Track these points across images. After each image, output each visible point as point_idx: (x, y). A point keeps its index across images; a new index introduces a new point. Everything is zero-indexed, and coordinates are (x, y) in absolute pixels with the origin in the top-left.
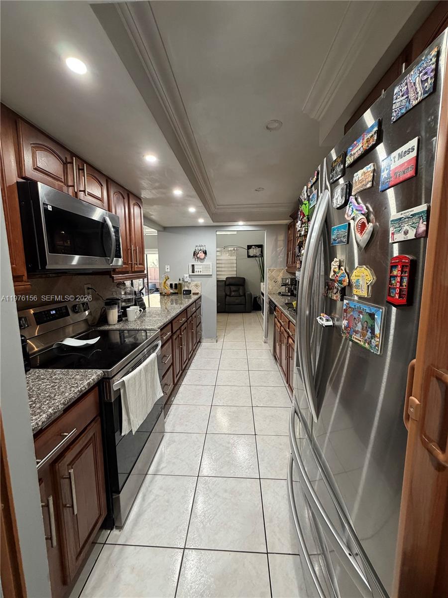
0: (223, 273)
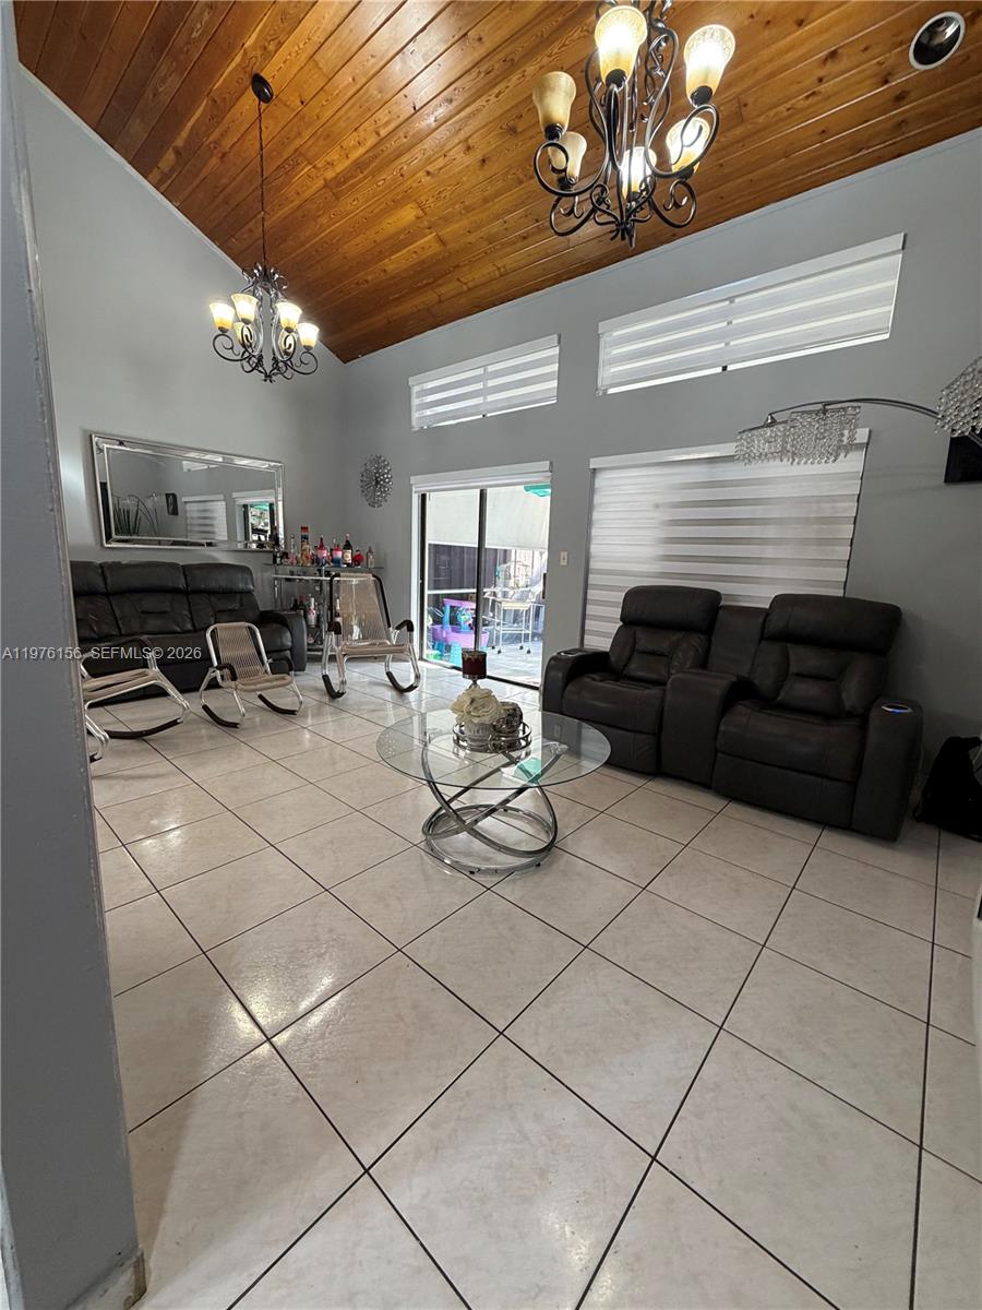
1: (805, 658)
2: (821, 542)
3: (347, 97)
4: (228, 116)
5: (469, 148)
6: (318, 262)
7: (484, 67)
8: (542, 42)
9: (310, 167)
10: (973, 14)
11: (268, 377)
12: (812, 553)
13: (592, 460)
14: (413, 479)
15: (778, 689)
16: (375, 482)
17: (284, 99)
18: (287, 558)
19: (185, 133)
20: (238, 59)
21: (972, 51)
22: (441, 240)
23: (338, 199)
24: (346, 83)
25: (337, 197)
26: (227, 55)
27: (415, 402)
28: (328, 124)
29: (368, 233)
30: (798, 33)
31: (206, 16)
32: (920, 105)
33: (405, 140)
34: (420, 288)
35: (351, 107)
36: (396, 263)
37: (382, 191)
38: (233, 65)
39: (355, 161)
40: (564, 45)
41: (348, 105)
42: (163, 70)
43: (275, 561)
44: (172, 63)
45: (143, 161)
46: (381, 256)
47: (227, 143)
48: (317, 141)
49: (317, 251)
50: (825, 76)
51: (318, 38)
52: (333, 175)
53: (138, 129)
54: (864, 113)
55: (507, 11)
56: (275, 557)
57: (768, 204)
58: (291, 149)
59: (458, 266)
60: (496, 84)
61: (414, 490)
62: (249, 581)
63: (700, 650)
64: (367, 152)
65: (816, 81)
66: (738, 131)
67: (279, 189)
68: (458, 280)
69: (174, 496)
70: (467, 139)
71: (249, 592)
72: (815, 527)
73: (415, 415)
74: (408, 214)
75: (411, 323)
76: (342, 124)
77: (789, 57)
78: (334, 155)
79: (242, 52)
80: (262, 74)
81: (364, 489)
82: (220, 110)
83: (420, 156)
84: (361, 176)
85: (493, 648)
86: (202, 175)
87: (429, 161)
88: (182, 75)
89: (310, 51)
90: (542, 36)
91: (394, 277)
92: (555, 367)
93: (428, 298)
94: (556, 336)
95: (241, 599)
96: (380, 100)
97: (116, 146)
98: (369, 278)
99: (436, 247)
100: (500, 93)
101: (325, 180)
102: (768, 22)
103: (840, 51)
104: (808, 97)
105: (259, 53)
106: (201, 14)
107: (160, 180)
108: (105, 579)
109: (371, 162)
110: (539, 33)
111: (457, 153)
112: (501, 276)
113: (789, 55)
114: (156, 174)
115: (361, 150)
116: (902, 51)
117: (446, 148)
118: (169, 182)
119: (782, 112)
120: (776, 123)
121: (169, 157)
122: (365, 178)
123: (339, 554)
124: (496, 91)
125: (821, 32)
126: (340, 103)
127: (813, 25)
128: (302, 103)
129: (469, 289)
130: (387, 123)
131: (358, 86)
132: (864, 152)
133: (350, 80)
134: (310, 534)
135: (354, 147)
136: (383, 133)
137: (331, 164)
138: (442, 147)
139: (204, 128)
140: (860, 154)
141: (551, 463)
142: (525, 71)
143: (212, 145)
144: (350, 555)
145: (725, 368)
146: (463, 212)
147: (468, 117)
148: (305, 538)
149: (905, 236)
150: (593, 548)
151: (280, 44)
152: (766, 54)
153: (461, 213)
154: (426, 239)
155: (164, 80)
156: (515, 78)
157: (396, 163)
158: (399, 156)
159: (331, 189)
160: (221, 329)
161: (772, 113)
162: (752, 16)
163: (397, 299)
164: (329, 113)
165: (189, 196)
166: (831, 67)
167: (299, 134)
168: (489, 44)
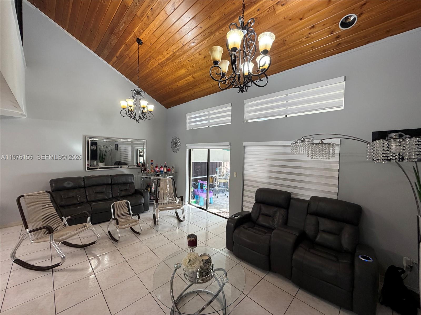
0: (307, 186)
1: (325, 224)
2: (327, 177)
3: (163, 43)
4: (130, 48)
5: (200, 54)
6: (158, 83)
7: (203, 34)
8: (219, 27)
9: (154, 60)
10: (359, 14)
11: (137, 121)
12: (324, 181)
13: (243, 143)
14: (187, 145)
15: (316, 237)
16: (175, 145)
17: (146, 44)
18: (146, 170)
19: (119, 53)
20: (132, 35)
21: (361, 24)
22: (193, 77)
23: (163, 68)
24: (163, 39)
25: (162, 67)
26: (130, 34)
27: (188, 121)
28: (159, 49)
29: (172, 76)
30: (300, 22)
31: (123, 25)
32: (345, 39)
33: (181, 53)
34: (189, 89)
35: (165, 45)
36: (181, 83)
37: (175, 66)
38: (131, 36)
39: (167, 58)
40: (226, 28)
41: (165, 44)
42: (112, 38)
43: (142, 172)
44: (115, 36)
45: (108, 60)
46: (176, 82)
47: (130, 55)
48: (156, 53)
49: (157, 81)
50: (311, 33)
51: (154, 29)
52: (161, 62)
53: (106, 52)
54: (326, 41)
55: (209, 20)
56: (142, 170)
57: (296, 66)
58: (148, 56)
59: (199, 84)
60: (207, 38)
61: (187, 148)
62: (133, 179)
63: (284, 216)
64: (170, 56)
65: (308, 34)
66: (284, 47)
67: (146, 65)
68: (200, 87)
69: (117, 145)
70: (199, 52)
71: (133, 183)
72: (324, 172)
73: (188, 125)
74: (183, 71)
75: (186, 98)
76: (162, 49)
77: (298, 28)
78: (161, 57)
79: (133, 33)
80: (139, 38)
81: (172, 147)
82: (128, 47)
83: (185, 56)
84: (169, 62)
85: (216, 195)
86: (124, 62)
87: (188, 57)
88: (118, 39)
89: (153, 32)
90: (219, 26)
91: (180, 87)
92: (230, 113)
93: (191, 92)
94: (230, 104)
95: (129, 185)
96: (173, 43)
97: (100, 56)
98: (173, 87)
99: (192, 79)
100: (208, 40)
101: (159, 63)
102: (290, 19)
103: (315, 26)
104: (306, 38)
105: (138, 33)
106: (122, 25)
107: (113, 64)
108: (84, 182)
109: (171, 58)
110: (219, 25)
111: (197, 56)
112: (213, 86)
113: (298, 27)
114: (111, 63)
115: (169, 55)
116: (336, 25)
117: (193, 55)
118: (115, 64)
119: (298, 42)
120: (297, 45)
121: (115, 58)
122: (170, 62)
123: (162, 169)
124: (207, 40)
125: (307, 21)
126: (162, 44)
127: (305, 19)
128: (151, 44)
129: (203, 90)
130: (176, 48)
131: (166, 40)
132: (327, 52)
133: (164, 38)
134: (154, 162)
135: (166, 55)
136: (174, 51)
137: (160, 59)
138: (192, 54)
139: (124, 51)
140: (326, 53)
141: (230, 143)
142: (215, 35)
143: (126, 56)
144: (166, 169)
145: (286, 116)
146: (200, 70)
147: (199, 46)
148: (152, 164)
149: (345, 77)
150: (245, 172)
151: (144, 31)
152: (290, 28)
153: (199, 70)
154: (189, 77)
155: (113, 40)
156: (212, 37)
157: (179, 58)
158: (179, 57)
159: (160, 65)
160: (123, 108)
161: (295, 42)
162: (285, 18)
163: (181, 92)
164: (158, 47)
165: (121, 67)
166: (312, 30)
167: (151, 52)
168: (204, 28)
